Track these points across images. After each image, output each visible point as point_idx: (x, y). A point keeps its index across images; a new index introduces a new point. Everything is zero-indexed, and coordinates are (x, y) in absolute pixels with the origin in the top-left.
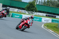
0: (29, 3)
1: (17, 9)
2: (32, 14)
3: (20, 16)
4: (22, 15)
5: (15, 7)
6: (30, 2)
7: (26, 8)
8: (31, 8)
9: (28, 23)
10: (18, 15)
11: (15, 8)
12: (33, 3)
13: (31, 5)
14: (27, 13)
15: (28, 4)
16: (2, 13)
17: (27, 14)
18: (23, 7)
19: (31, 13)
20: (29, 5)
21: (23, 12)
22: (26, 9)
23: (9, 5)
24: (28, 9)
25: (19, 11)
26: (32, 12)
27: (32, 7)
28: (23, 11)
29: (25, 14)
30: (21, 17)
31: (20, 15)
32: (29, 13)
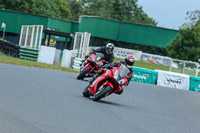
0: (181, 31)
1: (141, 53)
2: (189, 69)
3: (151, 74)
4: (156, 71)
5: (134, 44)
6: (185, 28)
7: (170, 48)
8: (186, 48)
9: (115, 77)
10: (143, 73)
11: (133, 48)
12: (193, 30)
13: (187, 39)
14: (175, 66)
15: (179, 34)
16: (88, 61)
17: (174, 70)
18: (161, 46)
19: (188, 65)
20: (180, 39)
21: (160, 62)
22: (170, 52)
23: (115, 39)
24: (178, 53)
25: (145, 59)
26: (191, 62)
27: (190, 46)
28: (161, 59)
29: (167, 68)
30: (154, 78)
31: (149, 71)
32: (181, 67)
